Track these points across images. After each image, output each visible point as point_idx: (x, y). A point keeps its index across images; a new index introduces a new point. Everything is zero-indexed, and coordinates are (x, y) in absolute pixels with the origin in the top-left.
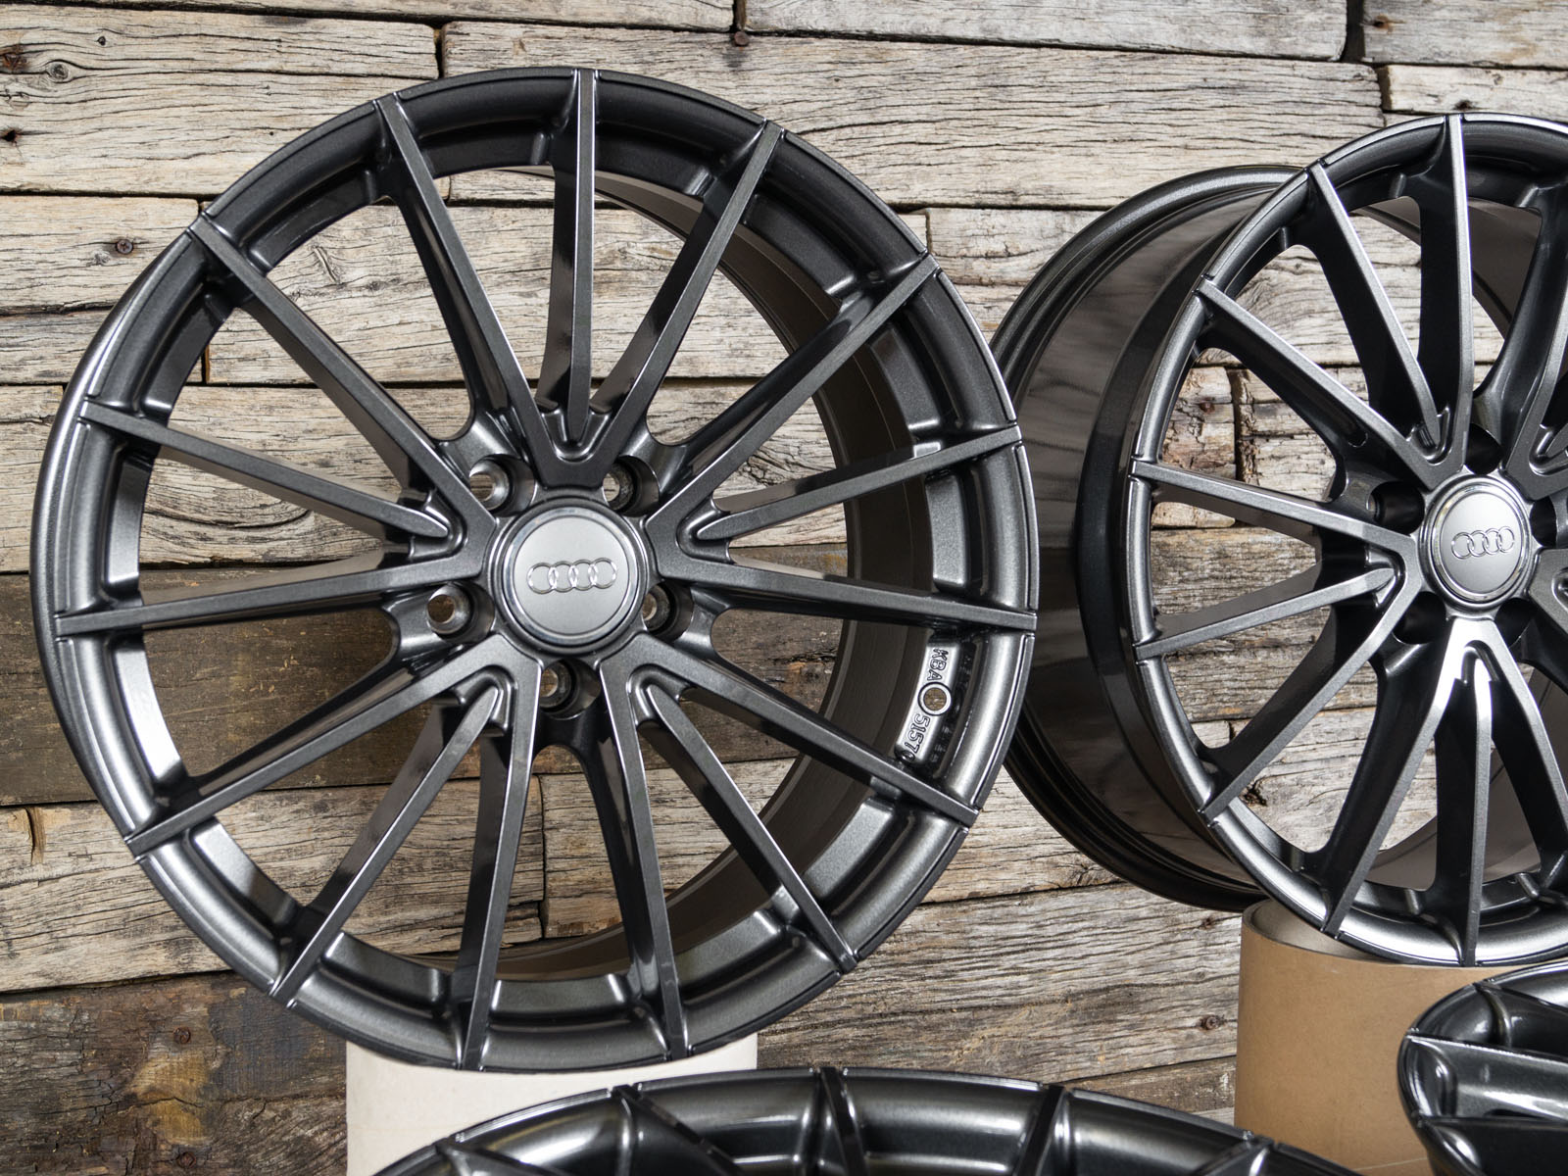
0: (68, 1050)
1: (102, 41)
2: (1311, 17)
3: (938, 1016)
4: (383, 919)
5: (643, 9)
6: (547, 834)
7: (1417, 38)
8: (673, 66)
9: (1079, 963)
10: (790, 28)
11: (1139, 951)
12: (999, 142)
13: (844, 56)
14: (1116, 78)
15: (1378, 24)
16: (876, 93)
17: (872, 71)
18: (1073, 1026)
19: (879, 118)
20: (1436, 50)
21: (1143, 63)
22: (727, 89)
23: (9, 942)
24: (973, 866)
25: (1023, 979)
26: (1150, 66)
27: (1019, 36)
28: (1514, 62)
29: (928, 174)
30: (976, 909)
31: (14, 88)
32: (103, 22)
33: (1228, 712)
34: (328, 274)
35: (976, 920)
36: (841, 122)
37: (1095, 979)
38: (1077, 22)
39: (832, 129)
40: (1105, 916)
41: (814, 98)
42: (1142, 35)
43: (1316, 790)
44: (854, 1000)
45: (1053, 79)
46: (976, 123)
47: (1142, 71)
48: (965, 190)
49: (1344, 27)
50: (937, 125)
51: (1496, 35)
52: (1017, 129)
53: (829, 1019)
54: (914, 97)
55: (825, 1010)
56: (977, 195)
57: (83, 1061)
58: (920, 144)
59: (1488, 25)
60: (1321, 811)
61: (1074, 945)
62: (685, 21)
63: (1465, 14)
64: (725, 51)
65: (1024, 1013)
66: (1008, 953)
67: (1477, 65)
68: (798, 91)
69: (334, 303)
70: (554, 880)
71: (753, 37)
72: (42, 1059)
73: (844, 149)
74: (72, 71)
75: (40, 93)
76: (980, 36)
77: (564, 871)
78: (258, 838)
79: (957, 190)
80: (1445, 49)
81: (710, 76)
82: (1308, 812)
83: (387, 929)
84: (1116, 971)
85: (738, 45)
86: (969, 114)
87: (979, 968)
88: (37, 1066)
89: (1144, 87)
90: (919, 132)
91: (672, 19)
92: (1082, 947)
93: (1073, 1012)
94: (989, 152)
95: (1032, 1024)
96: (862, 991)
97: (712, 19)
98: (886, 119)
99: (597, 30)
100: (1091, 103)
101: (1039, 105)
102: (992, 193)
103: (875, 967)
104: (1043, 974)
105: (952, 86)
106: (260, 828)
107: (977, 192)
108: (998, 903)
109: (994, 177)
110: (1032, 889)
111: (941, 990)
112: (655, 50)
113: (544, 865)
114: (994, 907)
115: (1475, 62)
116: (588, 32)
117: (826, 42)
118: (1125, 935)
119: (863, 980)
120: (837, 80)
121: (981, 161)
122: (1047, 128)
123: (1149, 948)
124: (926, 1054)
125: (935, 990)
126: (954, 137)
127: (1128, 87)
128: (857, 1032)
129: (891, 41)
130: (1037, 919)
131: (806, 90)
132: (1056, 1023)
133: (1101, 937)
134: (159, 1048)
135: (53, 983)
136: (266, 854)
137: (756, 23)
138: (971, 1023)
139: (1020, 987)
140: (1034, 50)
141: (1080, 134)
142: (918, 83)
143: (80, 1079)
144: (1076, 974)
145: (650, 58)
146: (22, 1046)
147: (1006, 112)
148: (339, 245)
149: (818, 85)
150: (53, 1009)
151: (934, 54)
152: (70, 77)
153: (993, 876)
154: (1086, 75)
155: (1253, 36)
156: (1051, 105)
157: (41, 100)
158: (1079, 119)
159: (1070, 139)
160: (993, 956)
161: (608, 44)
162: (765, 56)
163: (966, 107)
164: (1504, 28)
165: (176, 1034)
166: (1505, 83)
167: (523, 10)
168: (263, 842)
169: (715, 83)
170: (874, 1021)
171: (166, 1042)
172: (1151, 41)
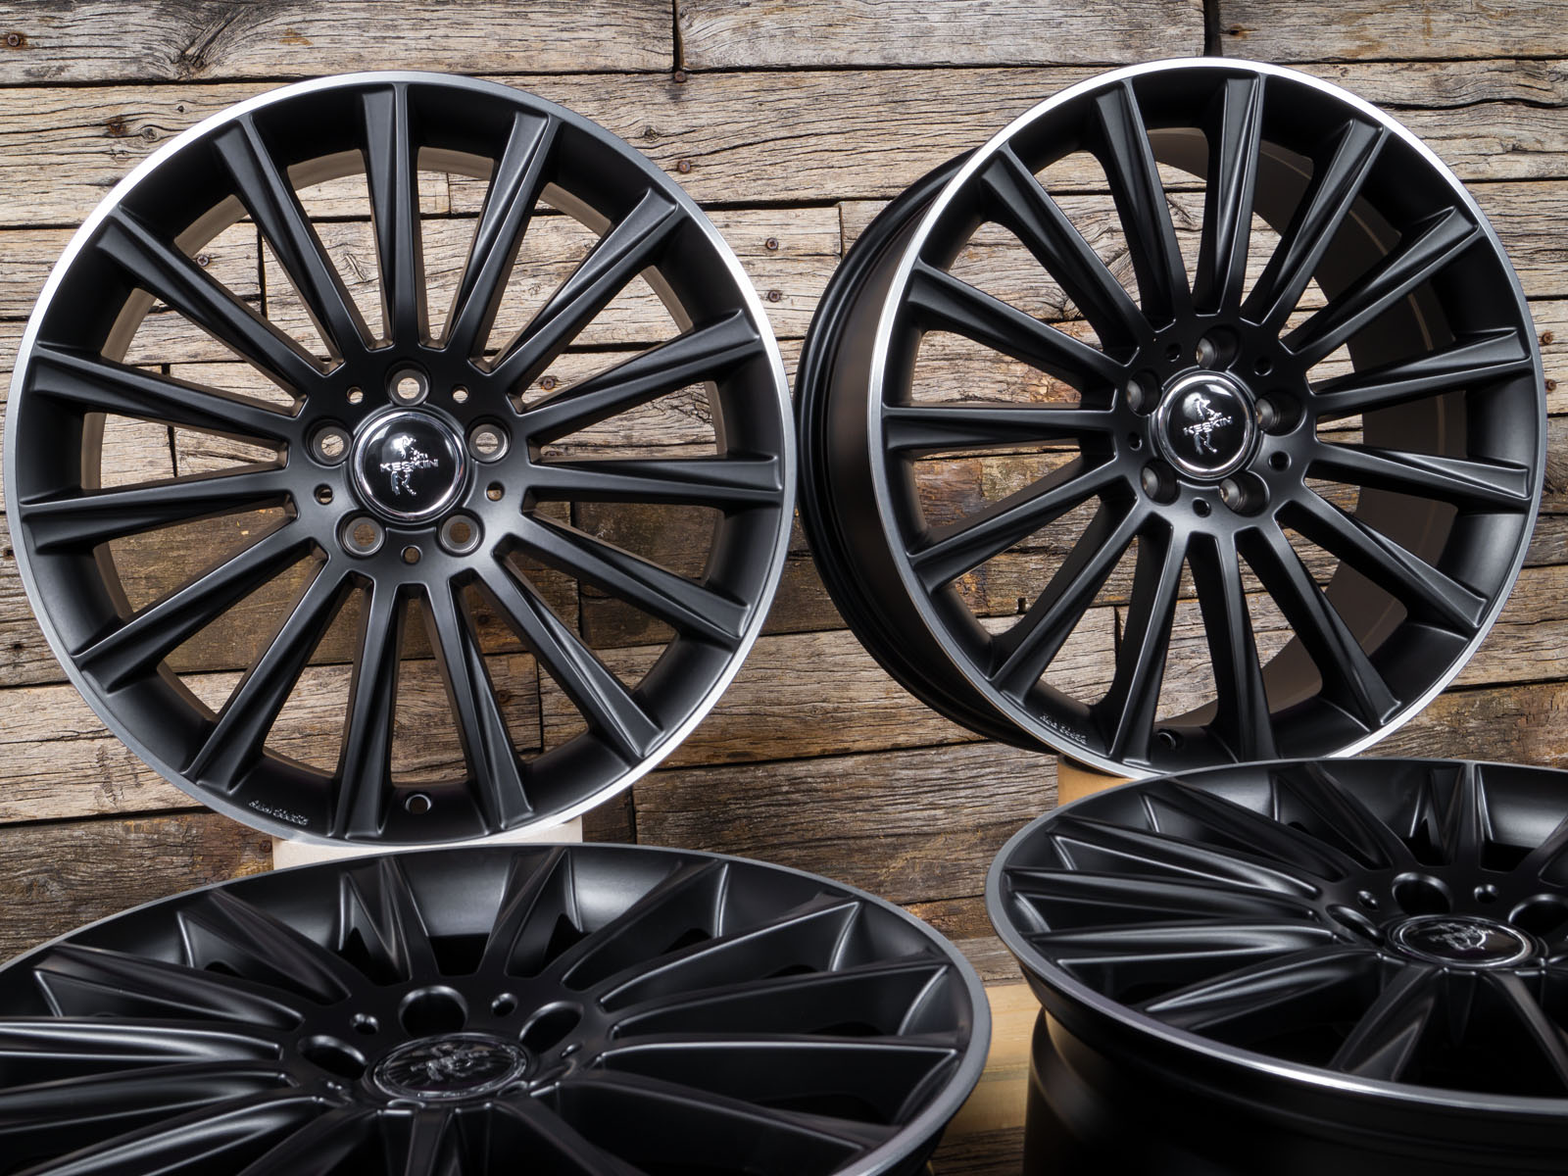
0: (182, 855)
1: (181, 109)
2: (1172, 31)
3: (868, 841)
4: (415, 761)
5: (599, 59)
6: (543, 697)
7: (1269, 42)
8: (627, 100)
9: (987, 801)
10: (720, 66)
11: (1039, 792)
12: (899, 146)
13: (766, 85)
14: (1000, 89)
15: (1234, 33)
16: (794, 112)
17: (790, 96)
18: (983, 851)
19: (796, 133)
20: (1287, 51)
21: (1021, 76)
22: (669, 116)
23: (136, 776)
24: (894, 722)
25: (939, 813)
26: (1030, 79)
27: (914, 61)
28: (1360, 57)
29: (839, 175)
30: (897, 757)
31: (117, 148)
32: (181, 95)
33: (1112, 599)
34: (357, 274)
35: (898, 766)
36: (764, 137)
37: (1002, 814)
38: (964, 46)
39: (759, 143)
40: (1010, 763)
41: (742, 120)
42: (1021, 54)
43: (1193, 662)
44: (796, 828)
45: (945, 93)
46: (880, 132)
47: (1022, 82)
48: (870, 186)
49: (1203, 37)
50: (847, 135)
51: (1342, 35)
52: (915, 135)
53: (776, 842)
54: (826, 114)
55: (772, 835)
56: (882, 190)
57: (193, 864)
58: (833, 151)
59: (1334, 27)
60: (1198, 680)
61: (983, 786)
62: (634, 66)
63: (1311, 20)
64: (667, 87)
65: (941, 840)
66: (926, 792)
67: (1326, 61)
68: (728, 115)
69: (362, 296)
70: (549, 732)
71: (691, 75)
72: (163, 862)
73: (768, 158)
74: (159, 133)
75: (136, 150)
76: (881, 62)
77: (557, 725)
78: (318, 699)
79: (864, 187)
80: (1295, 49)
81: (656, 107)
82: (1186, 680)
83: (419, 768)
84: (1019, 807)
85: (678, 82)
86: (873, 125)
87: (902, 804)
88: (159, 867)
89: (1025, 95)
90: (831, 142)
91: (623, 65)
92: (990, 788)
93: (982, 839)
94: (892, 155)
95: (949, 849)
96: (802, 821)
97: (656, 63)
98: (803, 133)
99: (564, 77)
100: (979, 110)
101: (934, 115)
102: (894, 187)
103: (814, 802)
104: (956, 809)
105: (858, 103)
106: (319, 692)
107: (882, 187)
108: (916, 753)
109: (895, 174)
110: (945, 742)
111: (869, 821)
112: (610, 89)
113: (541, 720)
114: (913, 755)
115: (1324, 59)
116: (556, 79)
117: (751, 75)
118: (1027, 779)
119: (804, 812)
120: (760, 105)
121: (884, 162)
122: (941, 132)
123: (1048, 789)
124: (858, 871)
125: (862, 821)
126: (861, 144)
127: (1010, 96)
128: (799, 852)
129: (806, 71)
130: (951, 765)
131: (735, 114)
132: (969, 848)
133: (1006, 780)
134: (248, 855)
135: (170, 806)
136: (325, 711)
137: (692, 64)
138: (895, 848)
139: (938, 819)
140: (928, 71)
141: (970, 136)
142: (829, 104)
143: (192, 877)
144: (985, 809)
145: (606, 96)
146: (148, 852)
147: (905, 122)
148: (365, 252)
149: (745, 109)
150: (170, 825)
151: (841, 79)
152: (158, 137)
153: (911, 731)
154: (974, 89)
155: (1120, 48)
156: (944, 114)
157: (137, 155)
158: (966, 124)
159: (960, 141)
160: (913, 794)
161: (573, 87)
162: (701, 89)
163: (871, 119)
164: (1349, 29)
165: (261, 846)
166: (1351, 75)
167: (503, 66)
168: (322, 702)
169: (660, 113)
170: (813, 844)
171: (253, 851)
172: (1030, 58)
